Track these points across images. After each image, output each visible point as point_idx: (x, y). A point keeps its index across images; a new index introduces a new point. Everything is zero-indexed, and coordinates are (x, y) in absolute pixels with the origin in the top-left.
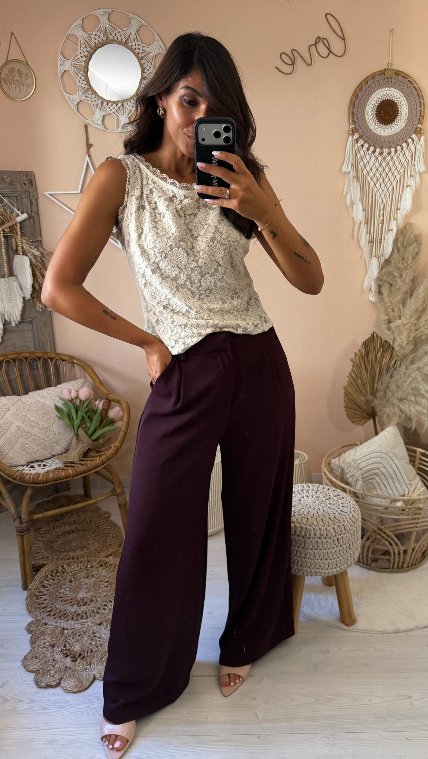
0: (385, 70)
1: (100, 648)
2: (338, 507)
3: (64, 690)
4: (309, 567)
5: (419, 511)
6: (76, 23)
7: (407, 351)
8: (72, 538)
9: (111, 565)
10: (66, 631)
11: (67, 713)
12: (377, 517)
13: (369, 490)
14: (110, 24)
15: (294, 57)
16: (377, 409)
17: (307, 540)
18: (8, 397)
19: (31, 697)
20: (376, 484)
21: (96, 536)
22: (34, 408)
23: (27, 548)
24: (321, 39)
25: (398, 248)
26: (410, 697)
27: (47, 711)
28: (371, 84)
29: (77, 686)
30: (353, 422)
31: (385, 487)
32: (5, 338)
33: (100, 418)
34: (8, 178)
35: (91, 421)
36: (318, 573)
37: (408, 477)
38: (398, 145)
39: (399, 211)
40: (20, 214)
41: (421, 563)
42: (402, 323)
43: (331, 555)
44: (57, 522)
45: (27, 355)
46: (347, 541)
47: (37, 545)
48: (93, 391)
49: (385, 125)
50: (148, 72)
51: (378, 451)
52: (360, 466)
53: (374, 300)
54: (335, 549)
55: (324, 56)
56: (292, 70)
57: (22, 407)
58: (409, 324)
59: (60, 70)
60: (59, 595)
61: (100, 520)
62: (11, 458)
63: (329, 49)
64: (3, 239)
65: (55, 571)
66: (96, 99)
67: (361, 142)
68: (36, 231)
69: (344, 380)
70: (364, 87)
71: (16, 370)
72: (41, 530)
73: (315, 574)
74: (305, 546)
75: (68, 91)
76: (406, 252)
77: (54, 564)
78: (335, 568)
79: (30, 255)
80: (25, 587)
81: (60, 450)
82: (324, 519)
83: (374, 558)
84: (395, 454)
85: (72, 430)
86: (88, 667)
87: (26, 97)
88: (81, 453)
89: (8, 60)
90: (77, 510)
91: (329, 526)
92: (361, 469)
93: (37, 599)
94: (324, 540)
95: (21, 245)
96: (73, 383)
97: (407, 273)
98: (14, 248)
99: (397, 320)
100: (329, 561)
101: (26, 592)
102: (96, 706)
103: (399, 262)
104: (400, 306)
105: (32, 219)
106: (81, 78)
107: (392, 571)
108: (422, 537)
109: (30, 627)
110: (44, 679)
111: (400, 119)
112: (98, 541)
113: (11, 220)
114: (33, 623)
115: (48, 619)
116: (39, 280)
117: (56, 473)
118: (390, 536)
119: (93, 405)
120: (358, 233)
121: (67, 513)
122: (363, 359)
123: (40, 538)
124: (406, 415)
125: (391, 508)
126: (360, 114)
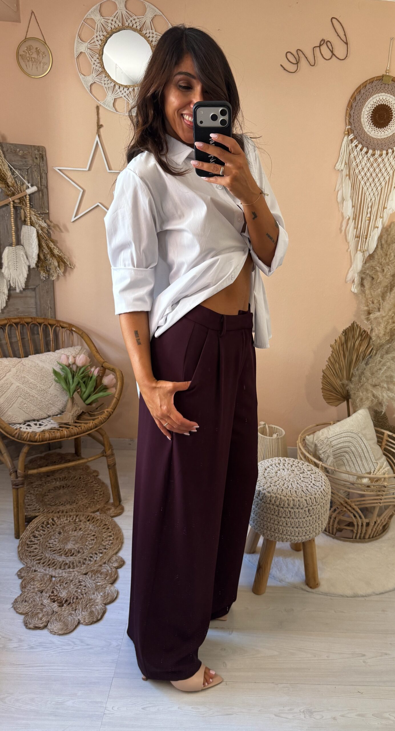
0: (383, 76)
1: (85, 596)
2: (311, 480)
3: (51, 632)
4: (281, 534)
5: (384, 489)
6: (94, 7)
7: (383, 341)
8: (62, 493)
9: (98, 520)
10: (54, 579)
11: (53, 653)
12: (344, 491)
13: (339, 466)
14: (127, 11)
15: (299, 57)
16: (352, 393)
17: (281, 509)
18: (9, 358)
19: (19, 637)
20: (345, 461)
21: (85, 492)
22: (34, 371)
23: (20, 501)
24: (325, 41)
25: (382, 245)
26: (364, 655)
27: (35, 650)
28: (369, 89)
29: (62, 629)
30: (328, 403)
31: (354, 464)
32: (9, 303)
33: (95, 384)
34: (21, 152)
35: (86, 387)
36: (289, 539)
37: (375, 457)
38: (389, 148)
39: (385, 210)
40: (30, 187)
41: (382, 535)
42: (381, 315)
43: (301, 524)
44: (48, 477)
45: (29, 320)
46: (317, 512)
47: (29, 498)
48: (90, 358)
49: (379, 128)
51: (349, 431)
52: (332, 443)
53: (356, 291)
54: (306, 519)
55: (328, 58)
56: (296, 69)
57: (22, 368)
58: (387, 317)
59: (77, 51)
60: (48, 545)
61: (89, 478)
62: (10, 416)
63: (332, 52)
64: (12, 209)
65: (45, 523)
66: (109, 82)
67: (355, 142)
68: (44, 203)
69: (324, 364)
70: (362, 90)
71: (18, 333)
72: (33, 484)
73: (286, 540)
74: (278, 514)
75: (83, 72)
76: (389, 248)
77: (45, 517)
78: (304, 536)
79: (37, 226)
80: (17, 536)
81: (56, 411)
82: (297, 491)
83: (339, 528)
84: (365, 435)
85: (68, 393)
86: (73, 612)
87: (40, 75)
88: (75, 415)
89: (27, 37)
90: (68, 468)
91: (302, 497)
92: (332, 447)
93: (28, 547)
94: (297, 510)
95: (29, 217)
96: (71, 349)
97: (389, 269)
98: (23, 219)
99: (377, 311)
100: (299, 529)
101: (18, 541)
102: (79, 647)
103: (382, 257)
104: (380, 299)
105: (41, 192)
106: (95, 61)
107: (354, 541)
108: (384, 512)
109: (21, 572)
110: (33, 621)
111: (393, 123)
112: (86, 498)
113: (21, 192)
114: (23, 569)
115: (38, 567)
116: (45, 251)
117: (52, 433)
118: (356, 510)
119: (89, 371)
120: (346, 227)
121: (59, 469)
122: (342, 346)
123: (32, 492)
124: (378, 400)
125: (358, 484)
126: (357, 116)
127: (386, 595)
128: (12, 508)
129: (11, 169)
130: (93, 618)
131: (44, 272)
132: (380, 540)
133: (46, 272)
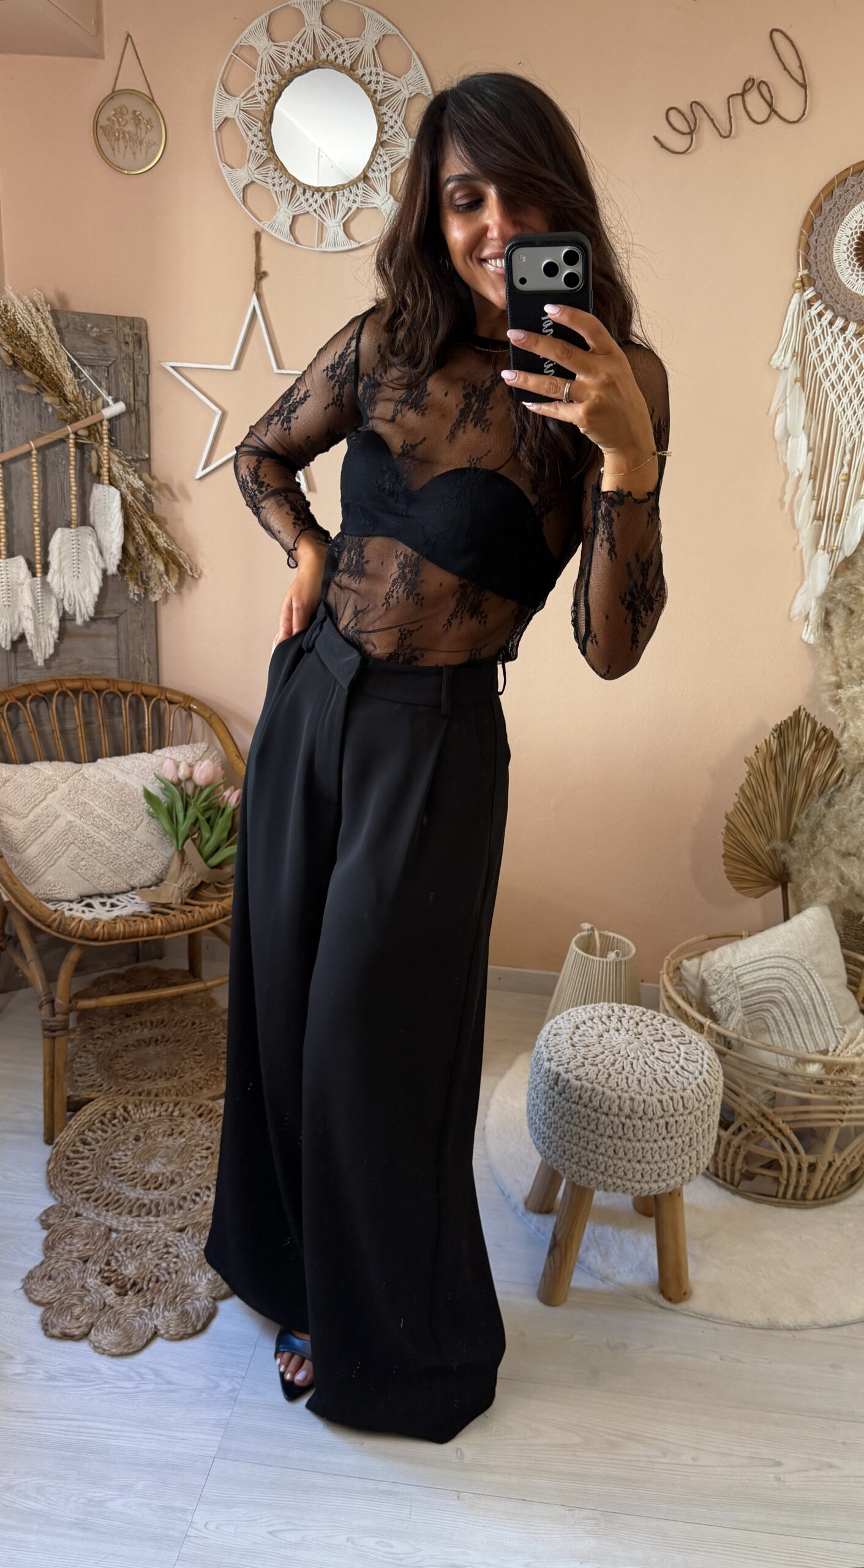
1: (174, 1276)
2: (677, 1058)
3: (95, 1348)
4: (602, 1173)
5: (849, 1089)
6: (256, 22)
8: (152, 1053)
10: (114, 1235)
11: (94, 1392)
12: (762, 1091)
13: (756, 1032)
14: (324, 27)
15: (696, 119)
16: (793, 868)
17: (603, 1117)
18: (55, 764)
19: (29, 1352)
20: (771, 1022)
21: (200, 1055)
22: (105, 791)
23: (59, 1064)
24: (756, 83)
26: (779, 1464)
27: (57, 1383)
28: (853, 186)
29: (119, 1344)
30: (738, 889)
31: (790, 1030)
32: (62, 647)
33: (229, 825)
34: (95, 329)
35: (212, 829)
36: (619, 1186)
37: (839, 1015)
40: (111, 402)
41: (846, 1194)
43: (649, 1153)
44: (128, 1019)
45: (102, 685)
46: (687, 1130)
47: (83, 1060)
48: (222, 769)
50: (391, 133)
51: (782, 954)
52: (742, 980)
53: (812, 640)
54: (659, 1143)
55: (760, 120)
56: (686, 146)
57: (80, 786)
59: (217, 116)
60: (110, 1161)
61: (213, 1024)
62: (49, 884)
63: (770, 105)
64: (72, 450)
65: (108, 1116)
66: (283, 180)
67: (818, 306)
68: (139, 438)
69: (730, 801)
70: (836, 190)
71: (77, 711)
72: (95, 1031)
73: (612, 1187)
74: (597, 1128)
75: (228, 161)
77: (109, 1101)
78: (656, 1181)
79: (123, 486)
80: (49, 1139)
81: (147, 879)
82: (643, 1079)
83: (746, 1172)
84: (817, 966)
85: (175, 842)
86: (146, 1310)
87: (140, 169)
88: (186, 888)
89: (116, 90)
90: (171, 1000)
91: (651, 1095)
92: (742, 988)
93: (68, 1164)
94: (639, 1123)
95: (106, 466)
96: (186, 748)
98: (95, 470)
99: (855, 685)
100: (643, 1165)
101: (49, 1148)
102: (150, 1387)
105: (133, 416)
106: (255, 136)
107: (780, 1203)
108: (852, 1141)
109: (48, 1216)
110: (60, 1321)
112: (202, 1066)
113: (92, 414)
114: (54, 1210)
115: (83, 1207)
116: (138, 539)
117: (131, 923)
118: (784, 1132)
119: (218, 798)
120: (794, 496)
121: (150, 1003)
122: (773, 762)
123: (91, 1047)
124: (853, 888)
125: (795, 1075)
126: (823, 248)
127: (844, 1331)
128: (40, 1077)
129: (73, 366)
130: (186, 1327)
131: (137, 584)
132: (842, 1204)
133: (140, 583)
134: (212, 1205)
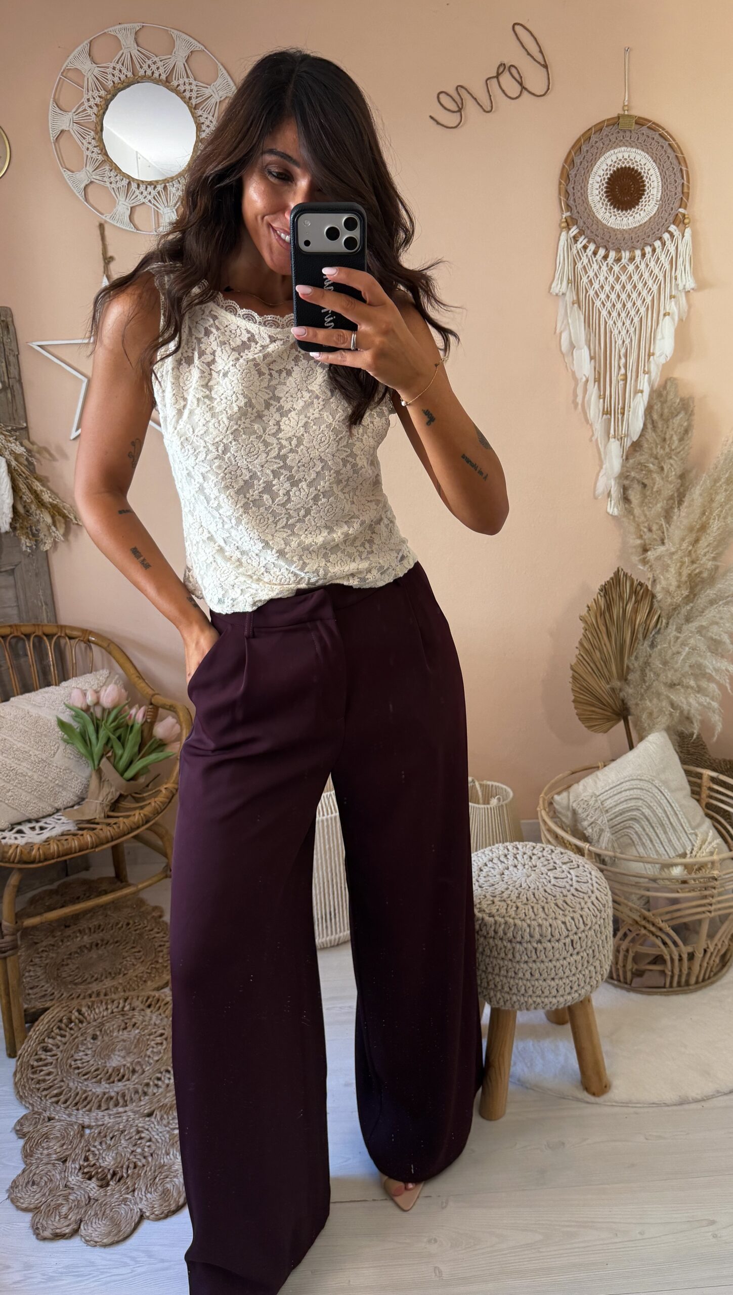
0: (619, 117)
1: (150, 1159)
2: (570, 882)
3: (87, 1242)
4: (523, 995)
5: (713, 883)
6: (79, 48)
7: (678, 599)
8: (95, 956)
10: (87, 1131)
11: (93, 1285)
12: (638, 896)
13: (623, 847)
14: (139, 48)
15: (462, 100)
16: (631, 703)
17: (518, 946)
19: (25, 1259)
20: (635, 837)
21: (139, 952)
22: (21, 726)
23: (13, 982)
24: (507, 67)
25: (653, 422)
26: (713, 1222)
27: (55, 1284)
28: (596, 142)
29: (109, 1234)
30: (589, 727)
31: (651, 841)
33: (139, 739)
35: (123, 746)
36: (539, 1004)
37: (689, 822)
38: (646, 244)
39: (652, 357)
41: (720, 974)
42: (667, 550)
43: (561, 970)
44: (67, 929)
45: (7, 630)
46: (589, 944)
47: (32, 974)
48: (126, 690)
49: (622, 211)
51: (635, 778)
52: (605, 805)
53: (616, 512)
54: (568, 960)
55: (515, 96)
56: (458, 121)
58: (680, 552)
59: (54, 130)
60: (73, 1063)
61: (145, 922)
63: (521, 84)
65: (65, 1021)
66: (118, 178)
67: (582, 241)
68: (16, 410)
69: (572, 654)
70: (583, 147)
72: (38, 945)
73: (534, 1006)
74: (514, 957)
75: (68, 166)
76: (668, 428)
77: (63, 1008)
78: (570, 994)
79: (7, 454)
80: (12, 1053)
81: (69, 800)
82: (546, 906)
83: (637, 970)
84: (665, 783)
85: (90, 762)
86: (129, 1196)
88: (107, 803)
90: (104, 907)
91: (556, 918)
92: (607, 811)
93: (34, 1073)
94: (549, 945)
96: (89, 677)
97: (672, 465)
99: (658, 545)
100: (557, 981)
101: (13, 1061)
102: (146, 1268)
103: (657, 445)
104: (663, 522)
105: (9, 391)
106: (89, 143)
107: (668, 992)
108: (720, 928)
109: (22, 1125)
110: (50, 1222)
111: (647, 199)
112: (142, 962)
114: (26, 1119)
115: (54, 1110)
116: (25, 498)
117: (63, 842)
118: (664, 930)
119: (127, 716)
120: (584, 398)
121: (85, 912)
122: (602, 617)
123: (37, 960)
124: (682, 712)
125: (663, 879)
126: (579, 194)
130: (170, 1205)
131: (28, 537)
132: (719, 983)
133: (31, 537)
134: (172, 1087)
